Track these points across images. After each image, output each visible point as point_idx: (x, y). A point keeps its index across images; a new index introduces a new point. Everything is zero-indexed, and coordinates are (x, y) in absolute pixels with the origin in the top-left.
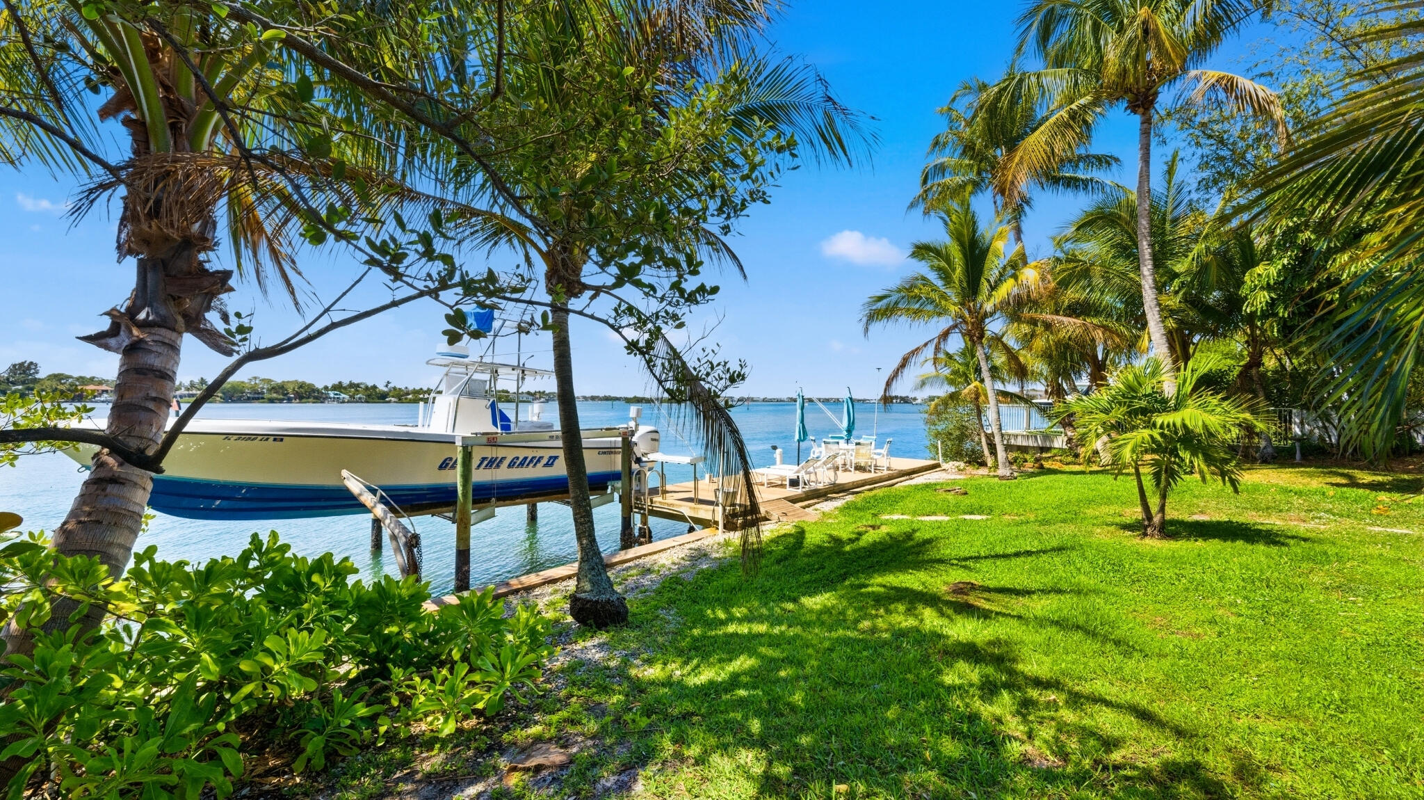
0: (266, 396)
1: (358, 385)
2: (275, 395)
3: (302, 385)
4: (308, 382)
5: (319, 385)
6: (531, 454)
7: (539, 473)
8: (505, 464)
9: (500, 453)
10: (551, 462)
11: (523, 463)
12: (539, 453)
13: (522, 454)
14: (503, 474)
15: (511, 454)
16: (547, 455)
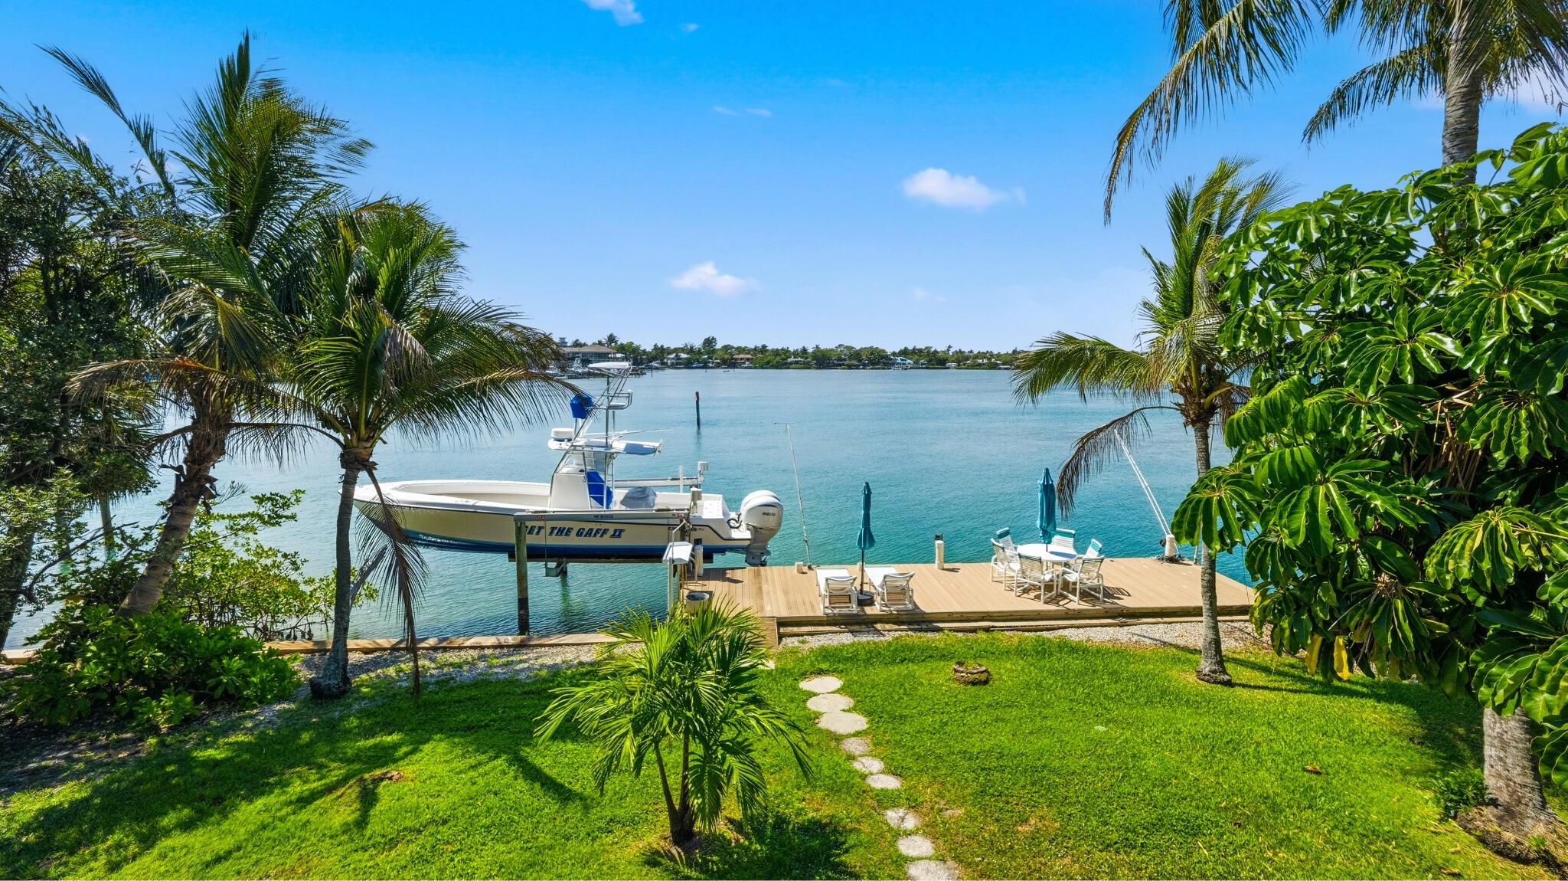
0: (847, 362)
1: (921, 351)
2: (853, 362)
3: (874, 350)
4: (880, 347)
5: (889, 350)
6: (595, 526)
7: (606, 541)
8: (574, 533)
9: (567, 524)
10: (617, 534)
11: (589, 533)
12: (604, 526)
13: (587, 526)
14: (572, 541)
15: (576, 526)
16: (612, 528)
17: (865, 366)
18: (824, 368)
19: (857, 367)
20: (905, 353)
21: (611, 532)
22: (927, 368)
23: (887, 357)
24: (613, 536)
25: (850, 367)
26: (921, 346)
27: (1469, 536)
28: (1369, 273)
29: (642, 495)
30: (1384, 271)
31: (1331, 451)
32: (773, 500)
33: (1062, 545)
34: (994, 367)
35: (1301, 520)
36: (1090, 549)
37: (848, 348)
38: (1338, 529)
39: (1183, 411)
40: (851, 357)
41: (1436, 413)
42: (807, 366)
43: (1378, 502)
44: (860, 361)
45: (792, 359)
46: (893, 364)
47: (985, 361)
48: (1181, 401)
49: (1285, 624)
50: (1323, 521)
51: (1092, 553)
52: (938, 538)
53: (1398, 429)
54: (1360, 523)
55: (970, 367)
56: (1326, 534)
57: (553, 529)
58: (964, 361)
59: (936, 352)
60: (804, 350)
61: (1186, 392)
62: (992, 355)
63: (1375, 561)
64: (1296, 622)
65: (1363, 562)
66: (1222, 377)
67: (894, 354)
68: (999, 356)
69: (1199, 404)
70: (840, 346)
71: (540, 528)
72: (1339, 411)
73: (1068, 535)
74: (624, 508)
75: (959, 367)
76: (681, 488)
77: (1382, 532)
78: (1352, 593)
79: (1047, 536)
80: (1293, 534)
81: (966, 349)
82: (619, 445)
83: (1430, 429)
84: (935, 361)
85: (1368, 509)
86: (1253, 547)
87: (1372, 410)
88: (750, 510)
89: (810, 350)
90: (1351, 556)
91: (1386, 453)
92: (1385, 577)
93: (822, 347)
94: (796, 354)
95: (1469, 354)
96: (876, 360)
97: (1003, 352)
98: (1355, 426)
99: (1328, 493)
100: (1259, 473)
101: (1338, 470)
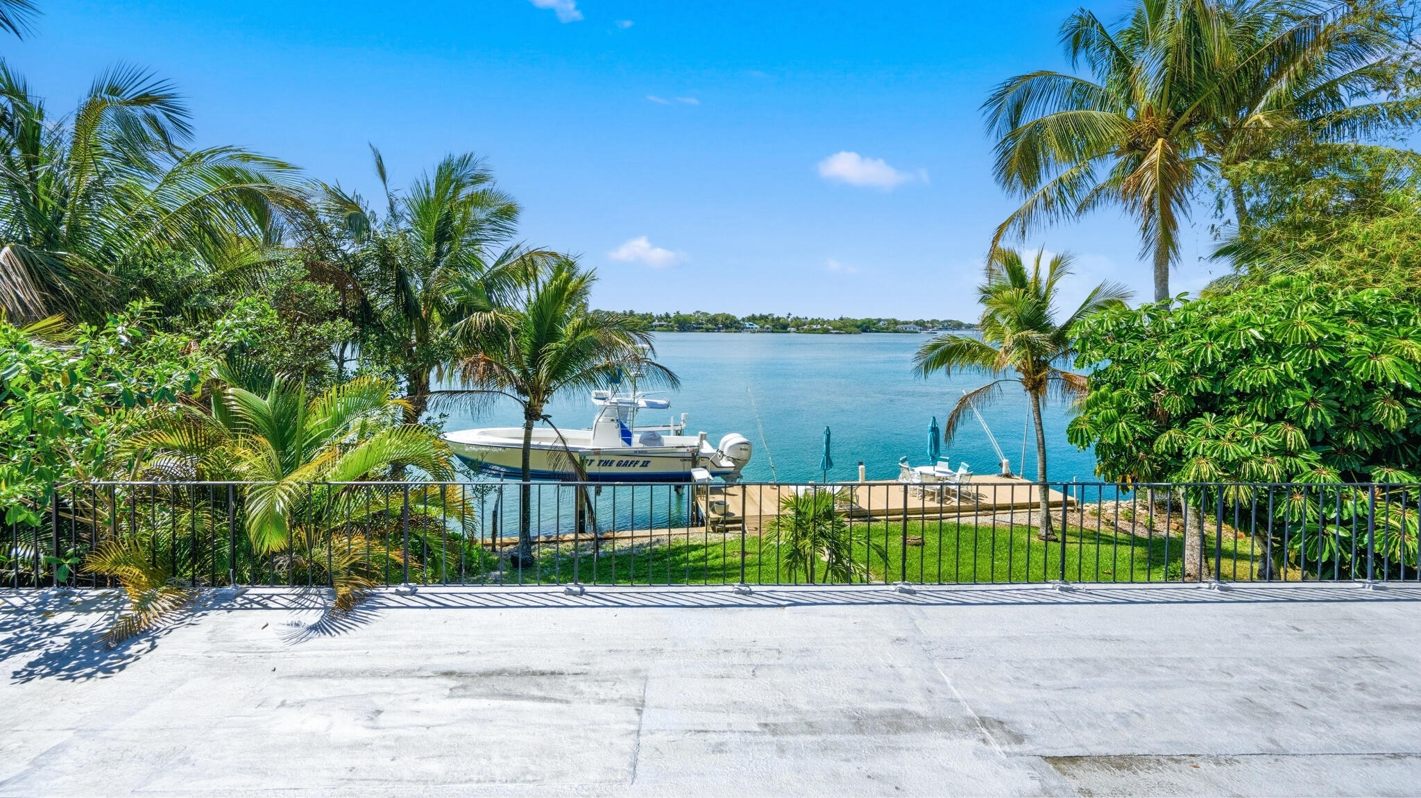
0: (704, 326)
1: (766, 318)
2: (710, 326)
3: (727, 317)
4: (732, 314)
5: (739, 317)
6: (630, 459)
7: (637, 470)
8: (615, 464)
9: (610, 458)
10: (645, 464)
11: (625, 465)
12: (636, 459)
13: (625, 459)
14: (614, 469)
15: (617, 459)
16: (642, 460)
17: (719, 330)
18: (685, 331)
19: (713, 330)
20: (753, 319)
21: (641, 463)
22: (772, 332)
23: (738, 322)
24: (642, 466)
25: (708, 330)
26: (765, 313)
27: (1164, 438)
28: (1130, 344)
29: (653, 438)
30: (1135, 344)
31: (1122, 411)
32: (744, 440)
33: (942, 467)
34: (826, 331)
35: (1115, 435)
36: (961, 469)
37: (704, 314)
38: (1126, 437)
39: (1024, 383)
40: (708, 321)
41: (1154, 397)
42: (670, 329)
43: (1138, 428)
44: (716, 325)
45: (656, 323)
46: (743, 329)
47: (819, 327)
48: (1022, 376)
49: (1110, 473)
50: (1122, 435)
51: (962, 471)
52: (861, 464)
53: (1142, 404)
54: (1133, 435)
55: (806, 332)
56: (1123, 439)
57: (601, 461)
58: (800, 326)
59: (779, 319)
60: (667, 316)
61: (1026, 372)
62: (824, 322)
63: (1138, 448)
64: (1113, 472)
65: (1134, 449)
66: (1046, 364)
67: (743, 320)
68: (829, 322)
69: (1034, 379)
70: (698, 312)
71: (592, 461)
72: (1125, 397)
73: (945, 460)
74: (641, 445)
75: (798, 332)
76: (672, 432)
77: (1140, 439)
78: (1132, 460)
79: (934, 460)
80: (1112, 439)
81: (801, 316)
82: (642, 403)
83: (1153, 403)
84: (780, 326)
85: (1136, 431)
86: (1098, 445)
87: (1135, 397)
88: (731, 447)
89: (672, 315)
90: (1131, 447)
91: (1140, 412)
92: (1141, 454)
93: (682, 313)
94: (661, 319)
95: (1163, 380)
96: (729, 324)
97: (831, 319)
98: (1130, 402)
99: (1122, 425)
100: (1099, 420)
101: (1125, 418)
